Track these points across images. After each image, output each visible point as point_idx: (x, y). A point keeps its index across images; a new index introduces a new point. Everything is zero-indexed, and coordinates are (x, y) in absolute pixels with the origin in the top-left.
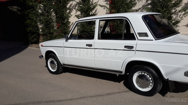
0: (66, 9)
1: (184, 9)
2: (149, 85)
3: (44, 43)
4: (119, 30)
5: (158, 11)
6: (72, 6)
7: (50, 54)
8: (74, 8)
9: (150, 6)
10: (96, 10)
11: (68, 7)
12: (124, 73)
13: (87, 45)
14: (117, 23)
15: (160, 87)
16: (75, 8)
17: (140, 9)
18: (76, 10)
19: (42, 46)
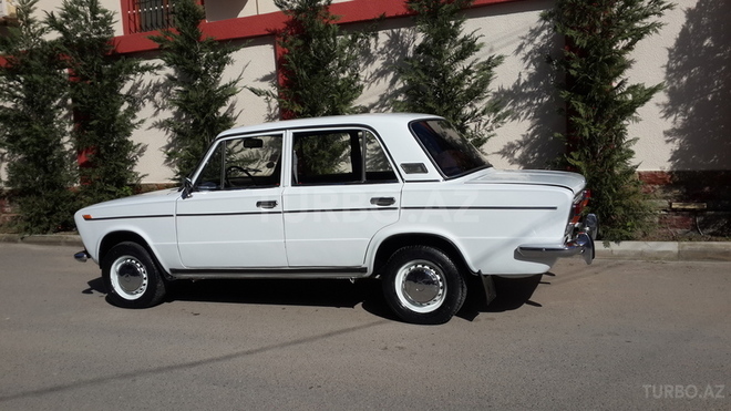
0: (120, 99)
1: (494, 107)
2: (436, 294)
3: (94, 210)
4: (318, 168)
5: (431, 111)
6: (140, 89)
7: (120, 244)
8: (147, 97)
9: (400, 98)
10: (232, 106)
11: (123, 91)
12: (370, 270)
13: (259, 204)
14: (312, 146)
15: (462, 296)
16: (151, 98)
17: (372, 106)
18: (156, 106)
19: (87, 218)
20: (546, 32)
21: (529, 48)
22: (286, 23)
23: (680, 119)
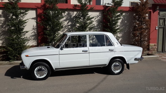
12: (107, 65)
13: (83, 51)
19: (27, 56)
20: (100, 17)
21: (97, 19)
22: (41, 5)
23: (121, 35)
